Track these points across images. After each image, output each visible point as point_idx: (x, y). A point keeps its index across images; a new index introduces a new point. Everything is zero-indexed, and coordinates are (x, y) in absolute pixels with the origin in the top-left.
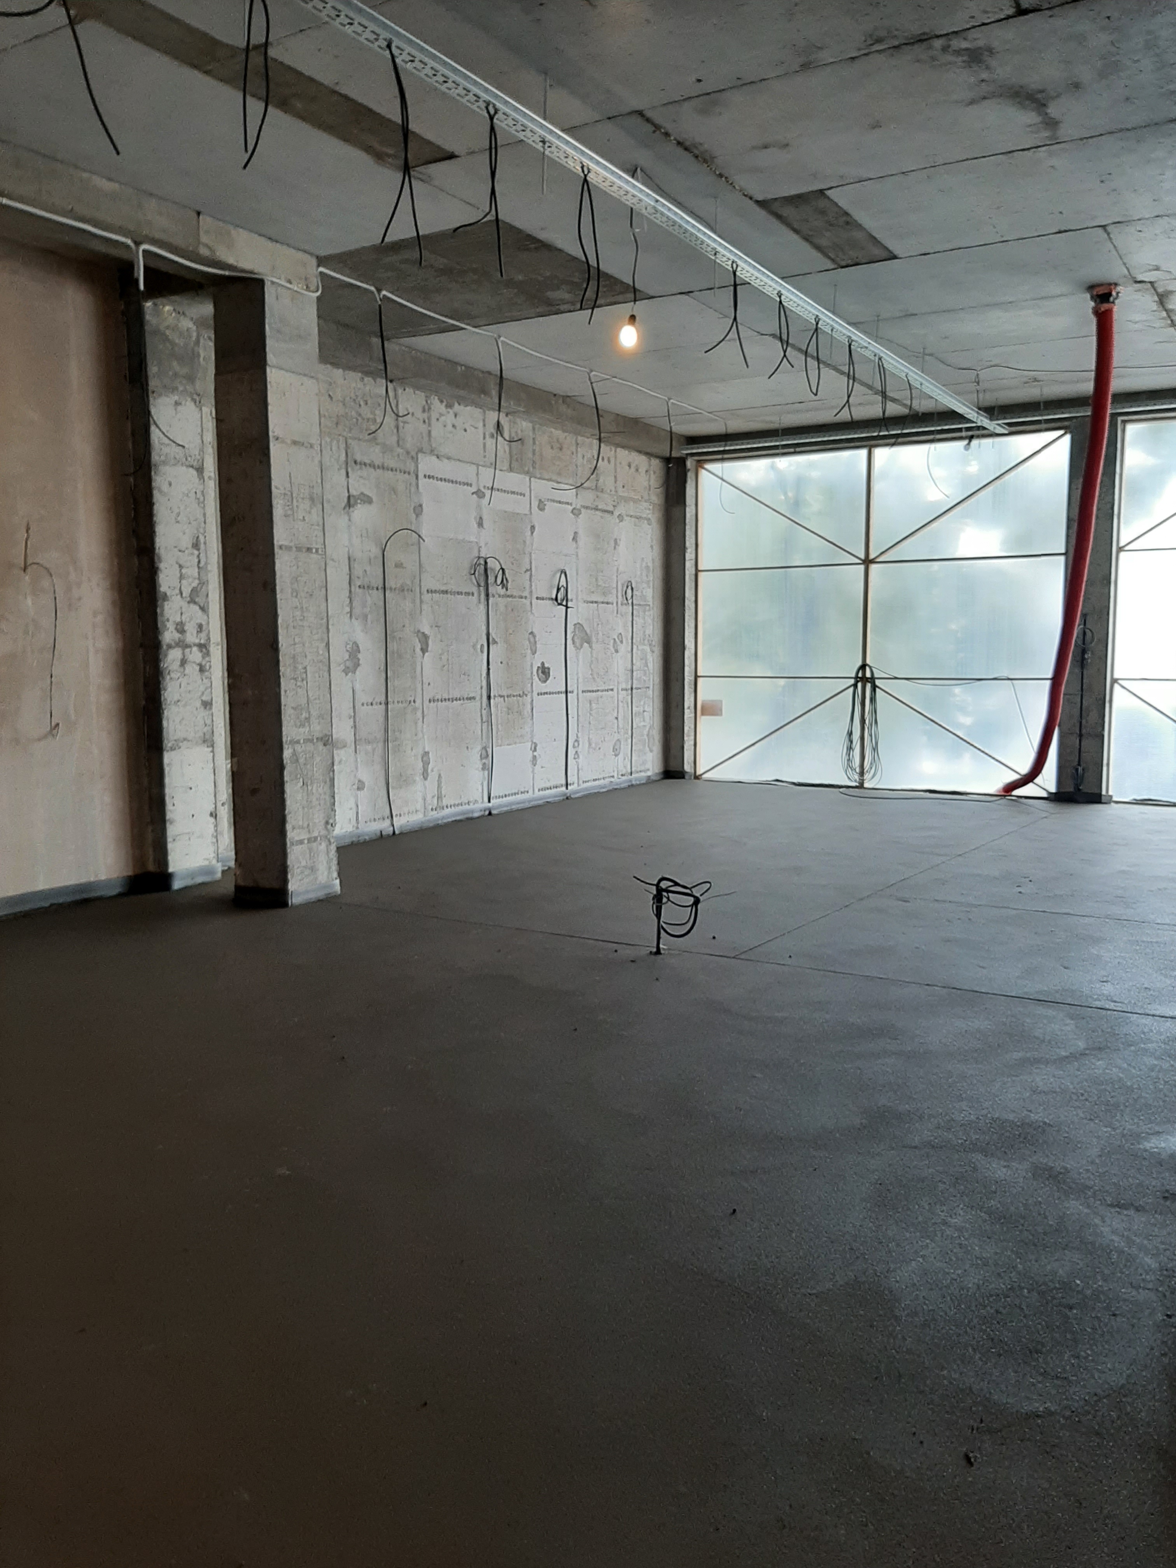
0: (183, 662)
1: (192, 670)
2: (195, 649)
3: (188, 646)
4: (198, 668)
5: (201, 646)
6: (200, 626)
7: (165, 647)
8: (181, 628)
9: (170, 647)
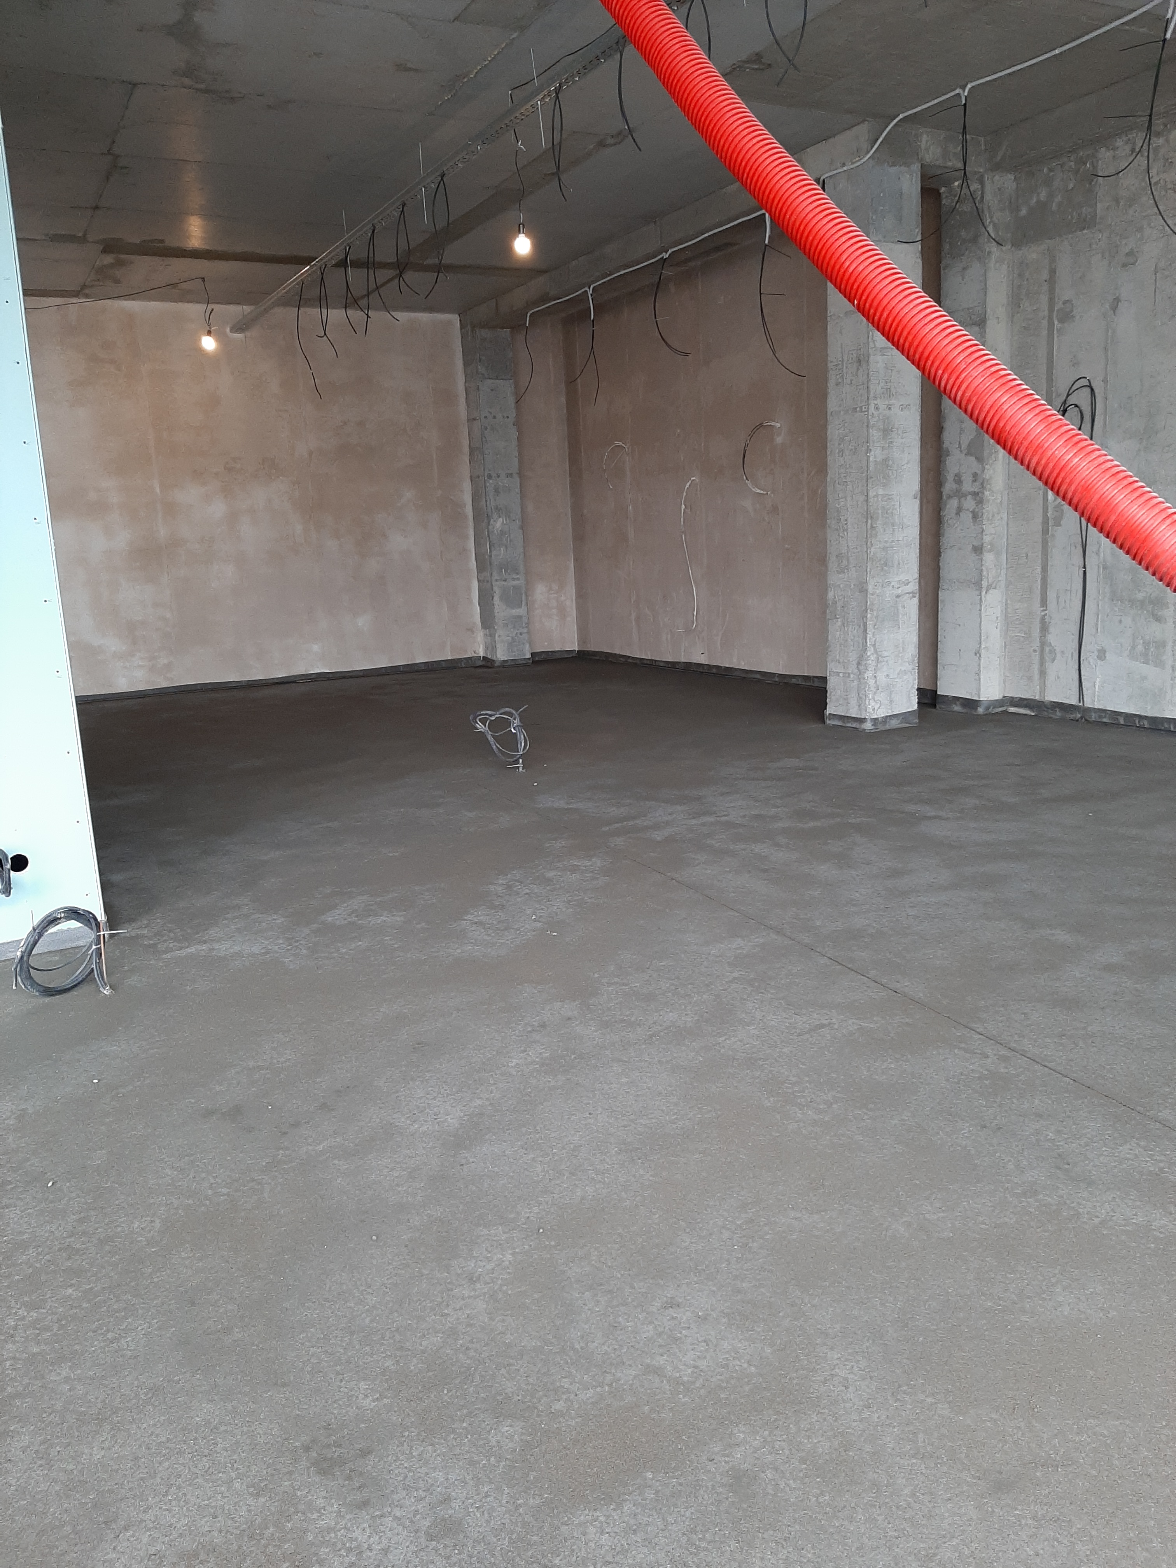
0: (959, 510)
1: (966, 517)
2: (969, 497)
3: (965, 495)
4: (971, 515)
5: (975, 494)
6: (975, 475)
7: (944, 497)
8: (958, 480)
9: (949, 497)
